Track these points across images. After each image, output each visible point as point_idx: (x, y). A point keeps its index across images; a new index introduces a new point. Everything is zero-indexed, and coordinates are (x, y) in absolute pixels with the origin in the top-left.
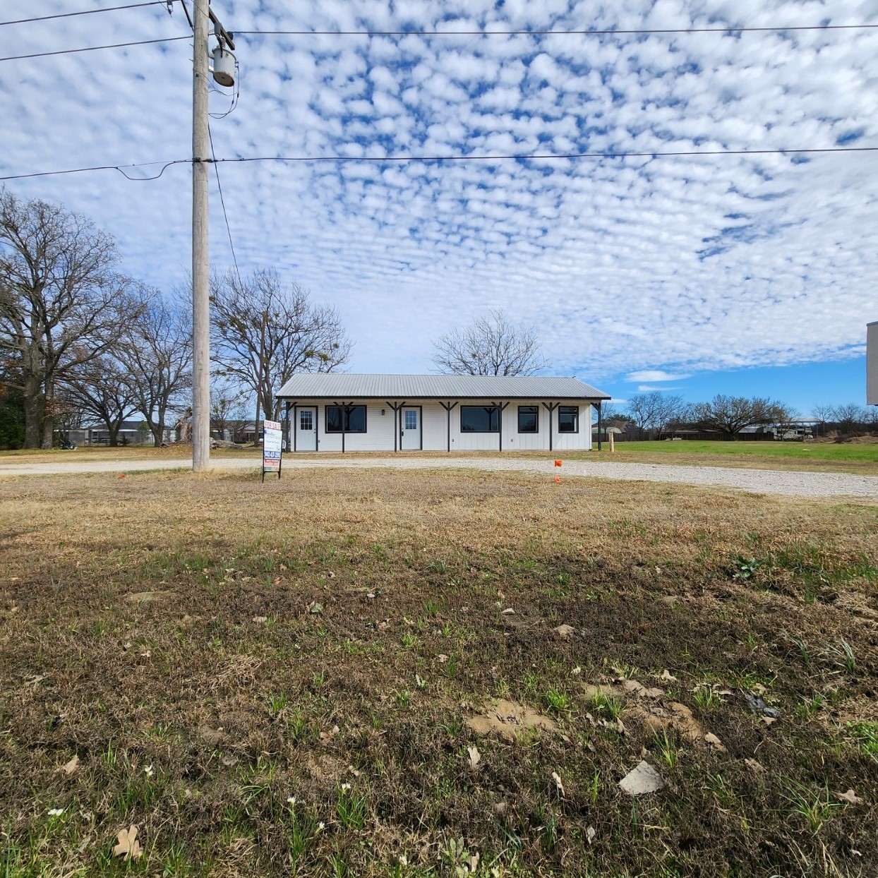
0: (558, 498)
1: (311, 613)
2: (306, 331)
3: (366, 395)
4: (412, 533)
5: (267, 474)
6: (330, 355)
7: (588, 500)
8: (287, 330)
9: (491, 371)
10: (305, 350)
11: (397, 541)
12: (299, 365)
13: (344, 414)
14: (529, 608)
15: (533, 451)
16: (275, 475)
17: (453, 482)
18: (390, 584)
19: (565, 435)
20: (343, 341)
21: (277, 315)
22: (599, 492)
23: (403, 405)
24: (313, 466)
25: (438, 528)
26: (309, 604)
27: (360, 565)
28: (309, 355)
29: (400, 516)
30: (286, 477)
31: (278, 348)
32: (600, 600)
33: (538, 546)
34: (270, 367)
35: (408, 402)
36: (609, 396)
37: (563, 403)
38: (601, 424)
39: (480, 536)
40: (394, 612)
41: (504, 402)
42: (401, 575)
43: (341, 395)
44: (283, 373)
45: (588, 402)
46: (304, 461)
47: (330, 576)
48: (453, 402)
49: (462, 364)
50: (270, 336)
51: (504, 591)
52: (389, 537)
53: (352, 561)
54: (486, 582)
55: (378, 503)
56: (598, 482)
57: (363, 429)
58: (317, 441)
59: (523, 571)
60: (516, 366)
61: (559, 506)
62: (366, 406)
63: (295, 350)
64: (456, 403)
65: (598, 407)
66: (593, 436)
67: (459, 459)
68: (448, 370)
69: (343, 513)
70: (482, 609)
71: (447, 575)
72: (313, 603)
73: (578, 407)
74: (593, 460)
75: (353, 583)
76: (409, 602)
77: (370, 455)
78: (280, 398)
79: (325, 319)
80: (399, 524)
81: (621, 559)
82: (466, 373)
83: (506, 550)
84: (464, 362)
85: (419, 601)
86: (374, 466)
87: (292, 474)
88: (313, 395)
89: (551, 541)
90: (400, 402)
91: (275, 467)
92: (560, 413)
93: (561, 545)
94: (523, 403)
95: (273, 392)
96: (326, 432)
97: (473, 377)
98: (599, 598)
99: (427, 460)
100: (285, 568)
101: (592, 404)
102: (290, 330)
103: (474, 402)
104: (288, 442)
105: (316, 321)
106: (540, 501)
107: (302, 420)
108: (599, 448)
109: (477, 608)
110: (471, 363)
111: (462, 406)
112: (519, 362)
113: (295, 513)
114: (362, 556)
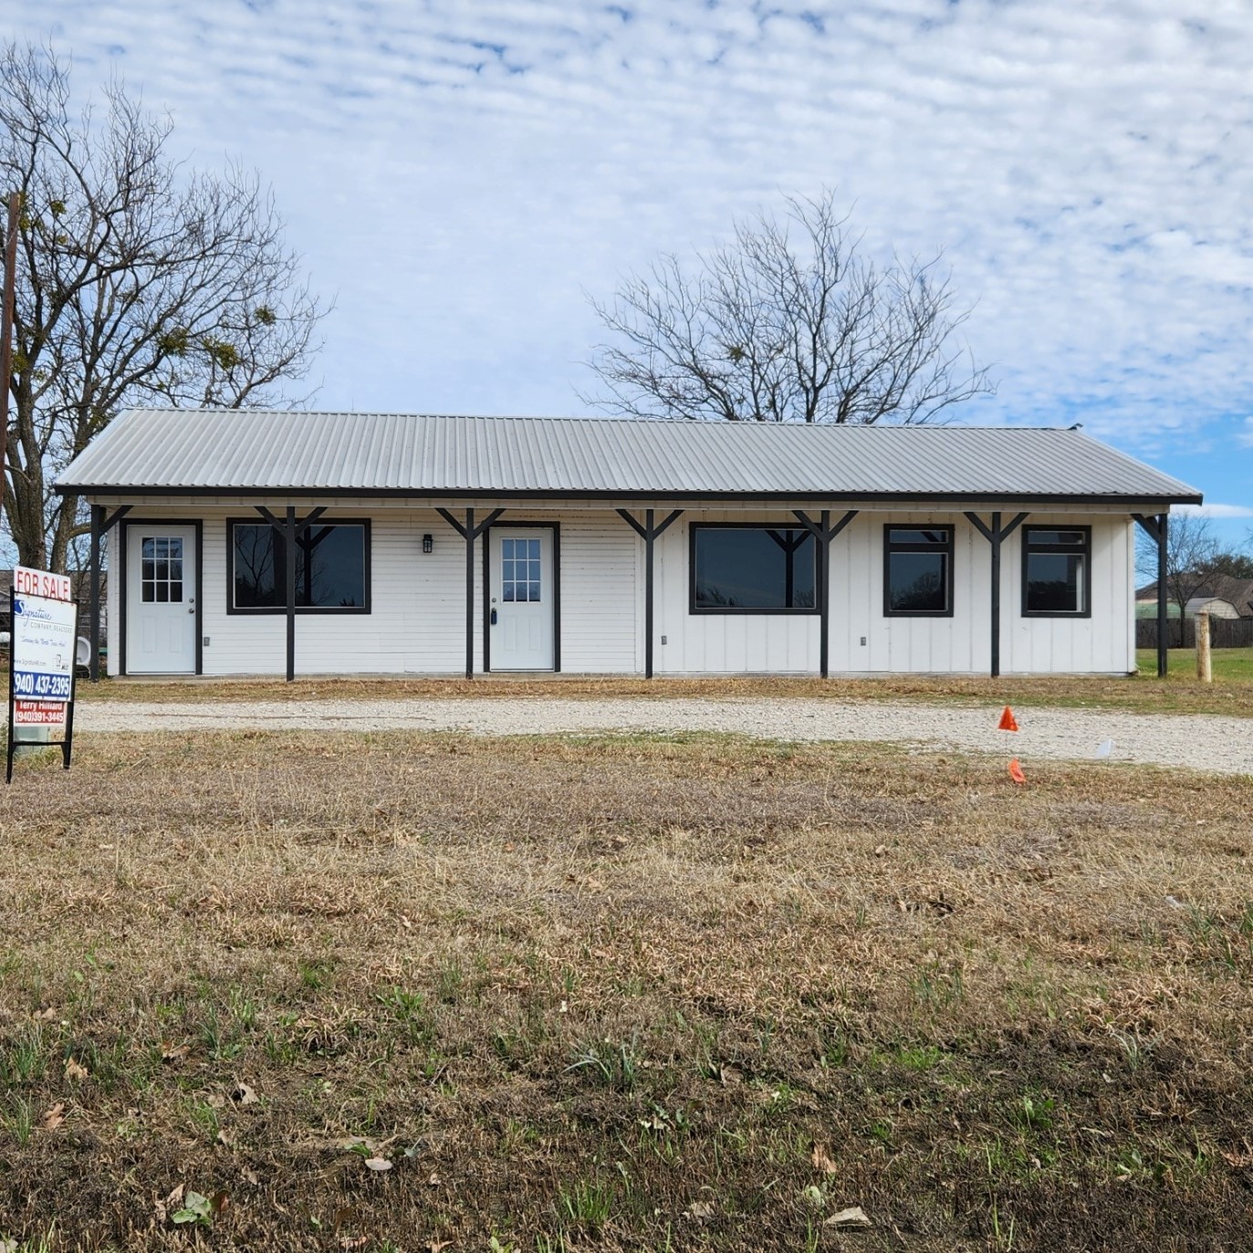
0: (1019, 834)
1: (170, 1226)
2: (162, 262)
3: (367, 484)
4: (521, 950)
5: (23, 753)
6: (241, 345)
7: (1119, 842)
8: (92, 259)
9: (794, 407)
10: (157, 328)
11: (472, 976)
12: (135, 379)
13: (293, 551)
14: (920, 1207)
15: (935, 678)
16: (51, 757)
17: (662, 781)
18: (444, 1123)
19: (1043, 625)
20: (288, 297)
21: (57, 208)
22: (1159, 816)
23: (494, 521)
24: (184, 726)
25: (611, 934)
26: (164, 1195)
27: (341, 1061)
28: (172, 345)
29: (479, 892)
30: (90, 761)
31: (63, 325)
32: (1162, 1182)
33: (950, 997)
34: (36, 385)
35: (512, 509)
36: (1195, 491)
37: (1039, 514)
38: (1166, 586)
39: (753, 962)
40: (457, 1221)
41: (838, 511)
42: (482, 1095)
43: (283, 483)
44: (82, 407)
45: (1124, 511)
46: (154, 708)
47: (237, 1096)
48: (664, 509)
49: (695, 382)
50: (36, 282)
51: (834, 1150)
52: (443, 964)
53: (313, 1047)
54: (772, 1118)
55: (407, 851)
56: (1158, 783)
57: (358, 602)
58: (200, 642)
59: (899, 1080)
60: (878, 386)
61: (1022, 861)
62: (367, 523)
63: (123, 329)
64: (677, 513)
65: (1157, 529)
66: (1142, 627)
67: (684, 704)
68: (648, 403)
69: (289, 882)
70: (759, 1209)
71: (640, 1094)
72: (178, 1192)
73: (1088, 529)
74: (1141, 708)
75: (317, 1121)
76: (511, 1185)
77: (380, 687)
78: (69, 492)
79: (227, 224)
80: (480, 919)
81: (1234, 1045)
82: (710, 411)
83: (840, 1008)
84: (702, 375)
85: (544, 1182)
86: (395, 726)
87: (110, 752)
88: (185, 482)
89: (994, 979)
90: (484, 508)
91: (54, 728)
92: (1027, 549)
93: (1028, 994)
94: (902, 513)
95: (48, 474)
96: (231, 611)
97: (732, 427)
98: (1158, 1177)
99: (575, 705)
100: (81, 1072)
101: (1137, 517)
102: (106, 259)
103: (735, 512)
104: (98, 643)
105: (195, 231)
106: (956, 846)
107: (148, 570)
108: (1162, 668)
109: (742, 1207)
110: (723, 377)
111: (694, 526)
112: (887, 377)
113: (121, 885)
114: (351, 1030)
